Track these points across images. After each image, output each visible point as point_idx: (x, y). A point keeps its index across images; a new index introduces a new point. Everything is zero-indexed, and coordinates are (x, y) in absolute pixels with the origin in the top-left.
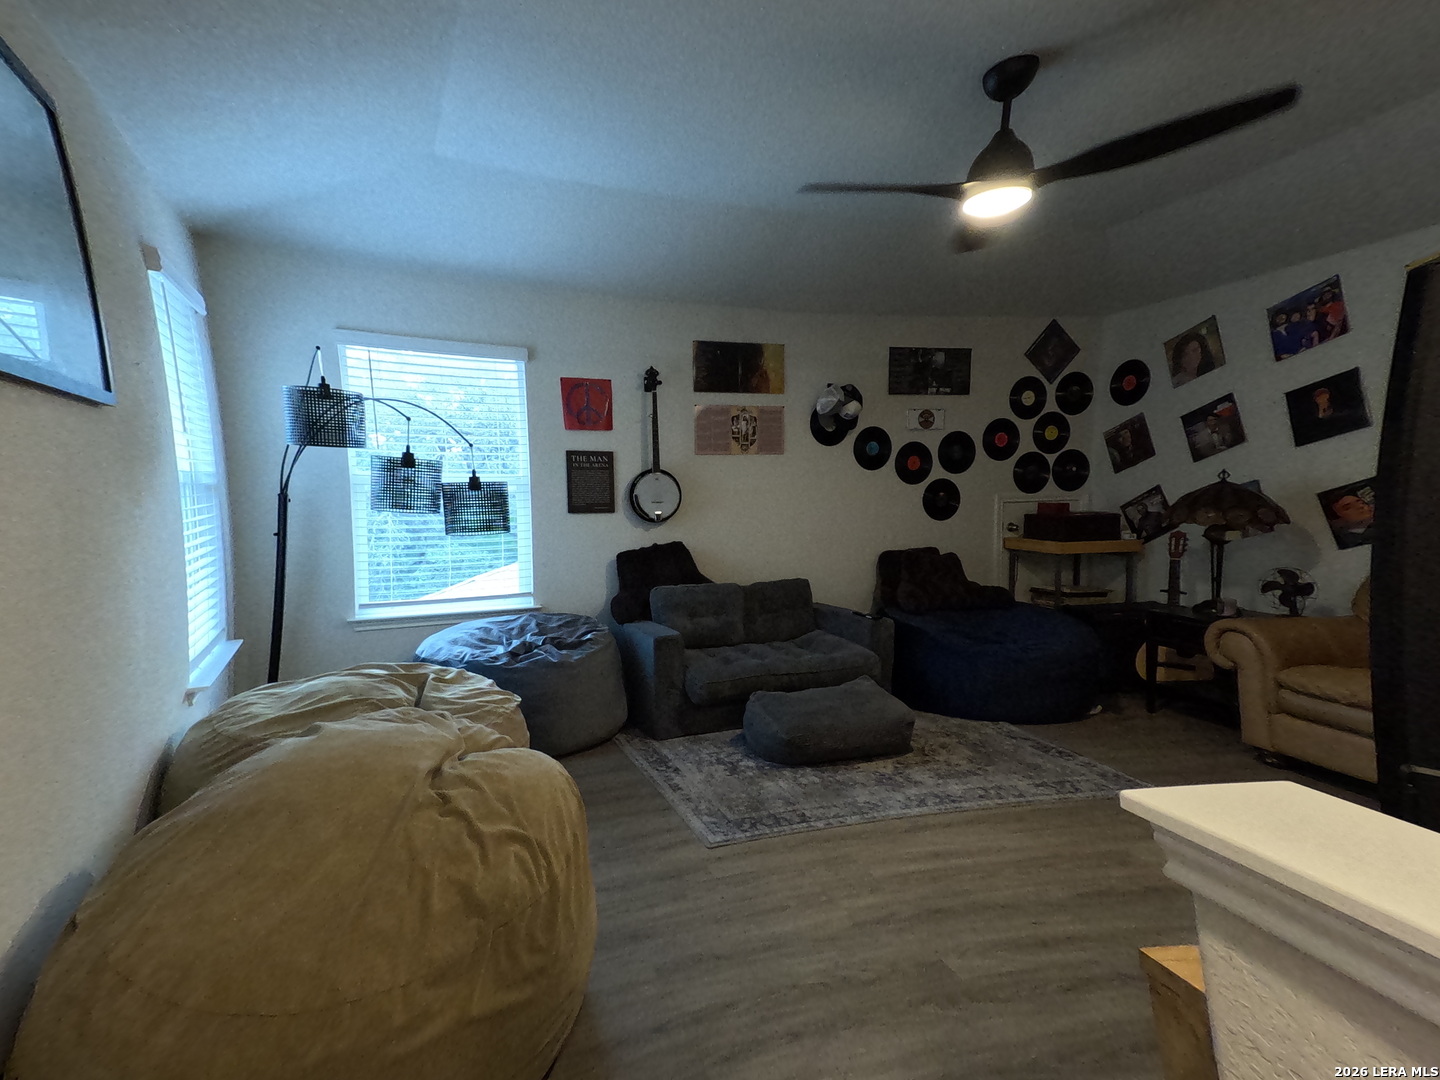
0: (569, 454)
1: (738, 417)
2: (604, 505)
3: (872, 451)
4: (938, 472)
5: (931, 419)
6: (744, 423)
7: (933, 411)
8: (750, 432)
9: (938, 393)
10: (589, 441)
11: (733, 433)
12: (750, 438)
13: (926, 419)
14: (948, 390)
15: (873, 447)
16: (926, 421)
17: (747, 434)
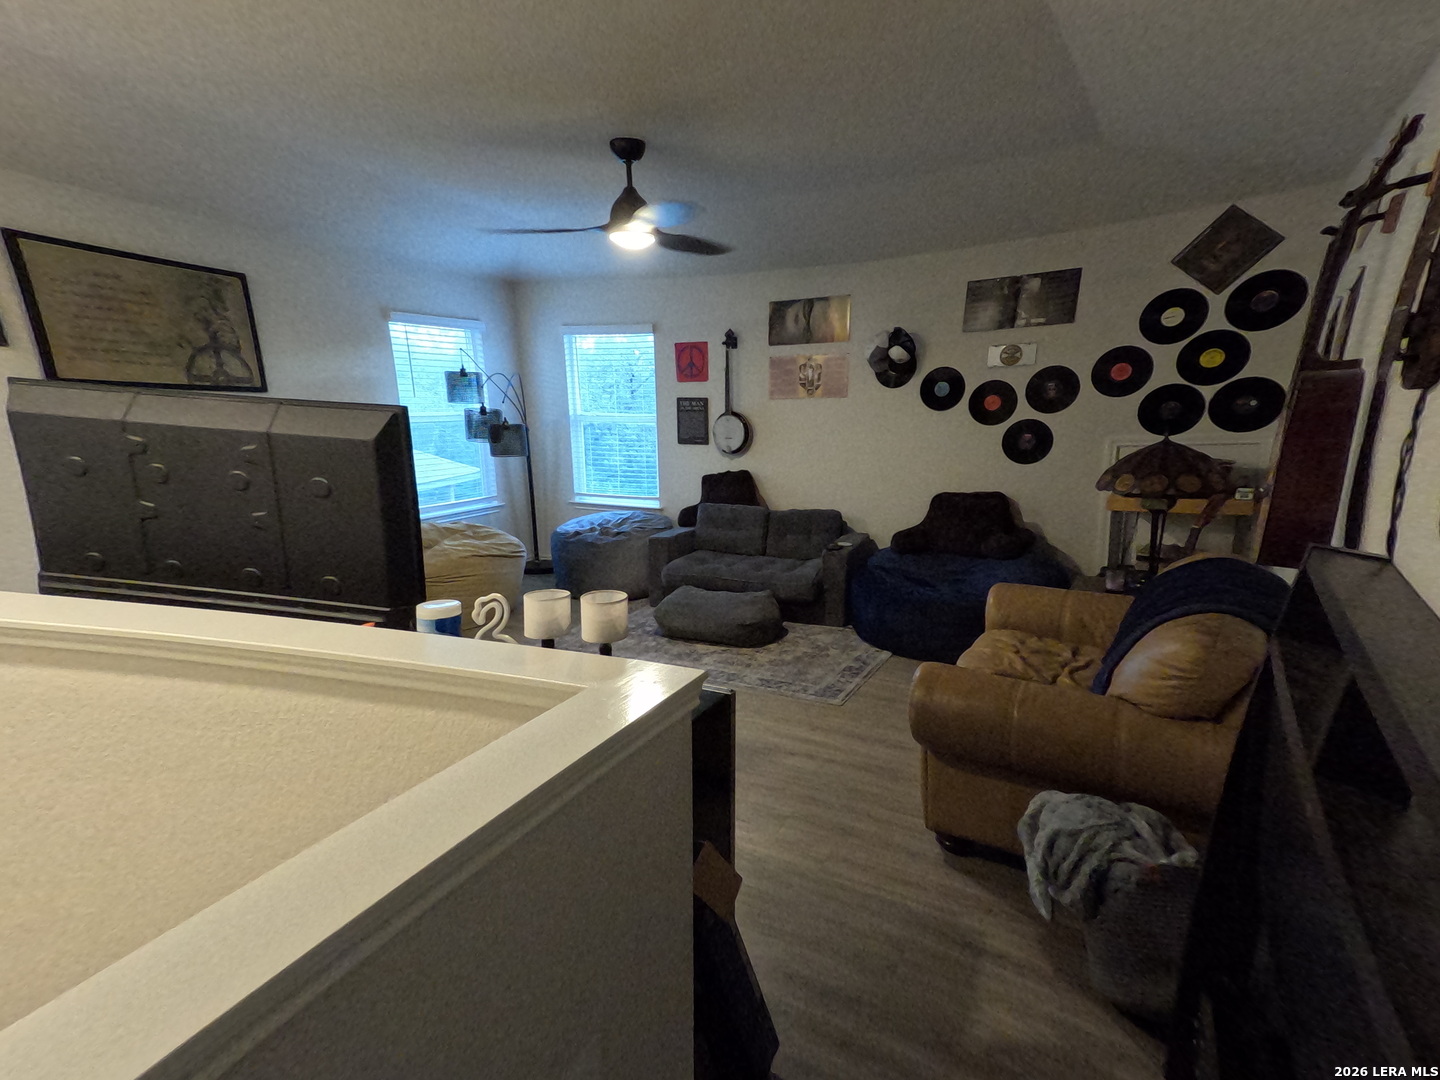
0: (679, 400)
1: (805, 365)
2: (702, 438)
3: (942, 391)
4: (1024, 411)
5: (1018, 355)
6: (810, 371)
7: (1021, 346)
8: (816, 377)
9: (1028, 325)
10: (693, 389)
11: (801, 379)
12: (816, 384)
13: (1012, 357)
14: (1042, 320)
15: (942, 389)
16: (1012, 356)
17: (812, 381)
